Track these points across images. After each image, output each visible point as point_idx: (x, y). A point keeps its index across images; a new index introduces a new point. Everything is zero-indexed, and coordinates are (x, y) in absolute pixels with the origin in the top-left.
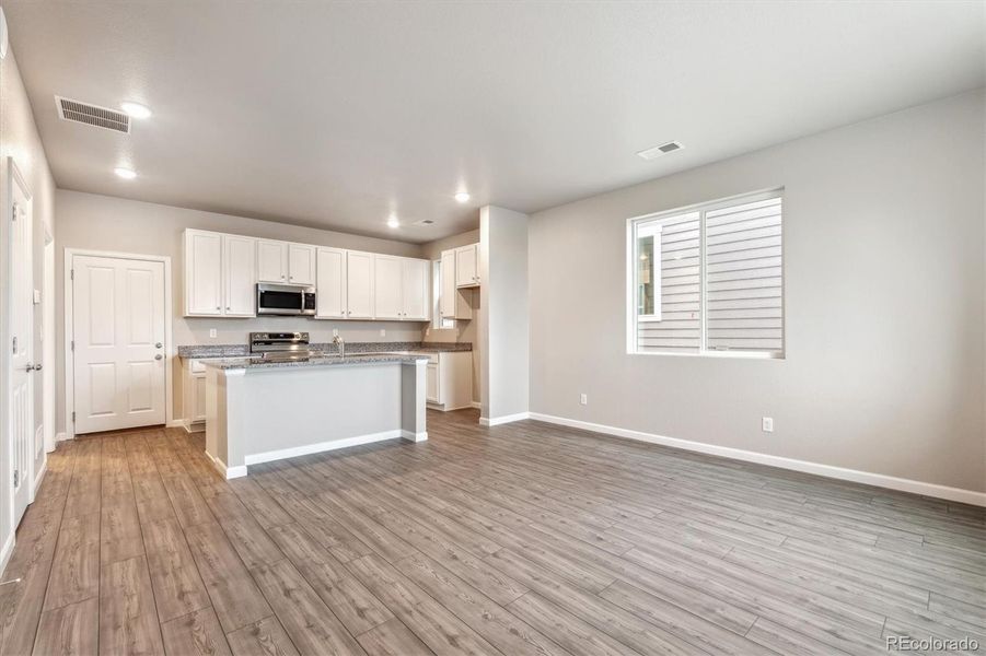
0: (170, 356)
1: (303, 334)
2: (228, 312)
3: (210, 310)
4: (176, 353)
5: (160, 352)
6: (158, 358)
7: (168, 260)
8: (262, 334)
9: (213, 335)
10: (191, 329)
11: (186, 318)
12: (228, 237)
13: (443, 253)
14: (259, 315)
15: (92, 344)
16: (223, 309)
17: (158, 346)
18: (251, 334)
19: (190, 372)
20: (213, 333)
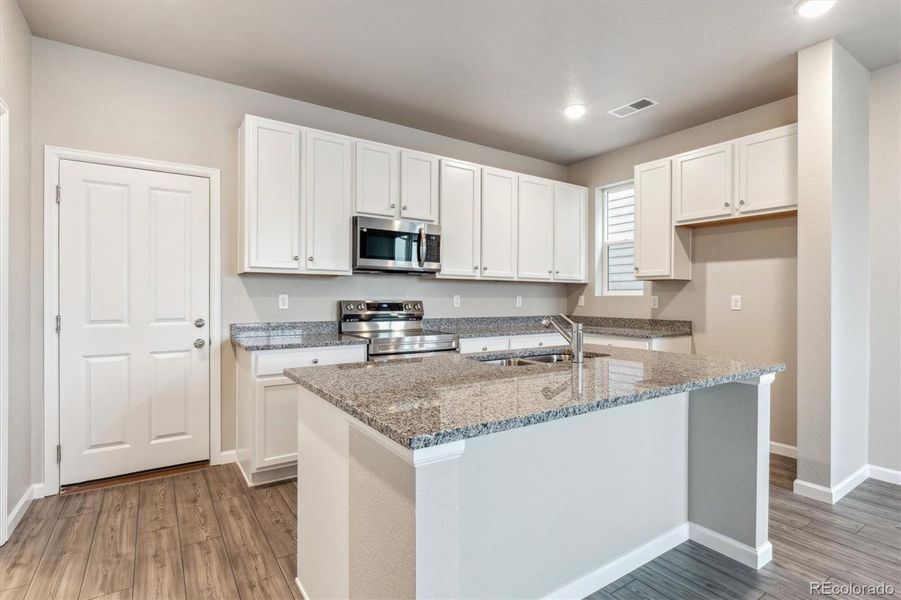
0: (217, 342)
1: (415, 304)
2: (310, 265)
3: (282, 262)
4: (227, 335)
5: (202, 334)
6: (199, 345)
7: (216, 175)
8: (357, 304)
9: (284, 305)
10: (251, 294)
11: (244, 275)
12: (311, 133)
13: (638, 168)
14: (358, 270)
15: (92, 322)
16: (302, 260)
17: (199, 324)
18: (340, 304)
19: (253, 375)
20: (284, 302)
